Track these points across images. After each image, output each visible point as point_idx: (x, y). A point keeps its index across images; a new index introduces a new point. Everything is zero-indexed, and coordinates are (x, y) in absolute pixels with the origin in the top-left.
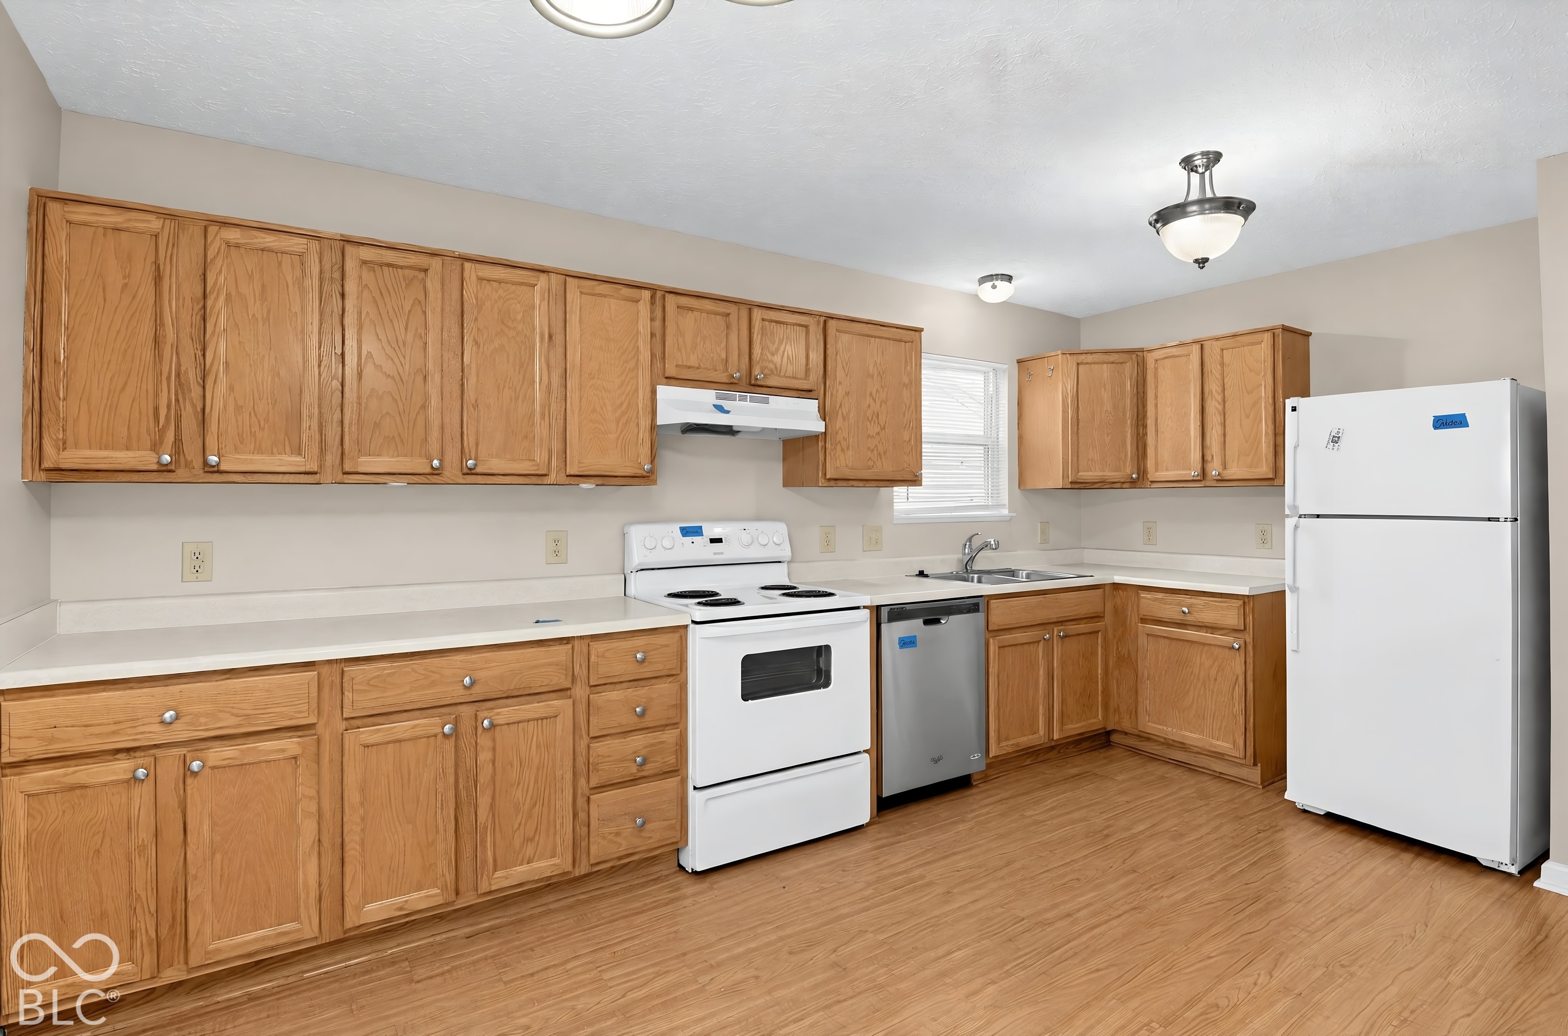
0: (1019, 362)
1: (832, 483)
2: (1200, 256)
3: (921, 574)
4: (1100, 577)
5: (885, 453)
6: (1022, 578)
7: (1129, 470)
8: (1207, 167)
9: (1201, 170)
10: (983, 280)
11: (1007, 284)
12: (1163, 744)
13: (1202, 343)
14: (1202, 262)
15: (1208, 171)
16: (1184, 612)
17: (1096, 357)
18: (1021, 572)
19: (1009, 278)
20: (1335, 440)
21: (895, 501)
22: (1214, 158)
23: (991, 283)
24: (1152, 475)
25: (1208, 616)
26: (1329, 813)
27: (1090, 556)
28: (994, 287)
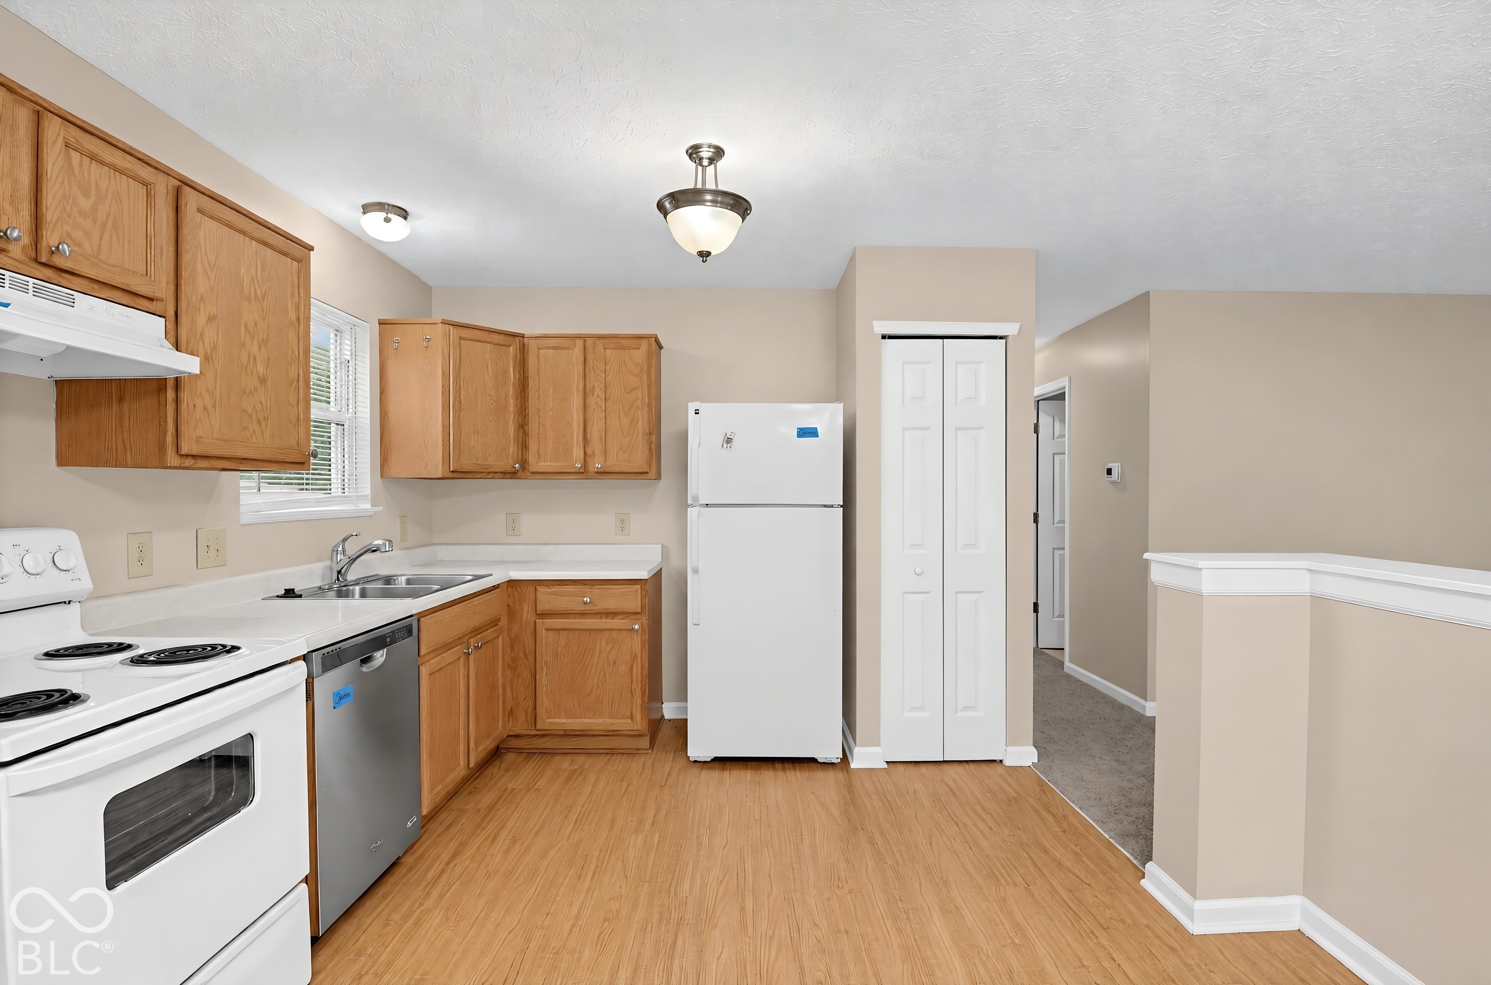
0: (381, 323)
1: (189, 462)
2: (705, 249)
3: (290, 594)
4: (498, 576)
5: (266, 419)
6: (402, 585)
7: (509, 460)
8: (712, 161)
9: (705, 162)
10: (367, 208)
11: (402, 220)
12: (564, 736)
13: (585, 339)
14: (704, 255)
15: (713, 166)
16: (586, 603)
17: (478, 334)
18: (400, 578)
19: (404, 214)
20: (729, 441)
21: (241, 491)
22: (719, 153)
23: (383, 215)
24: (535, 464)
25: (611, 604)
26: (715, 757)
27: (444, 552)
28: (387, 220)
